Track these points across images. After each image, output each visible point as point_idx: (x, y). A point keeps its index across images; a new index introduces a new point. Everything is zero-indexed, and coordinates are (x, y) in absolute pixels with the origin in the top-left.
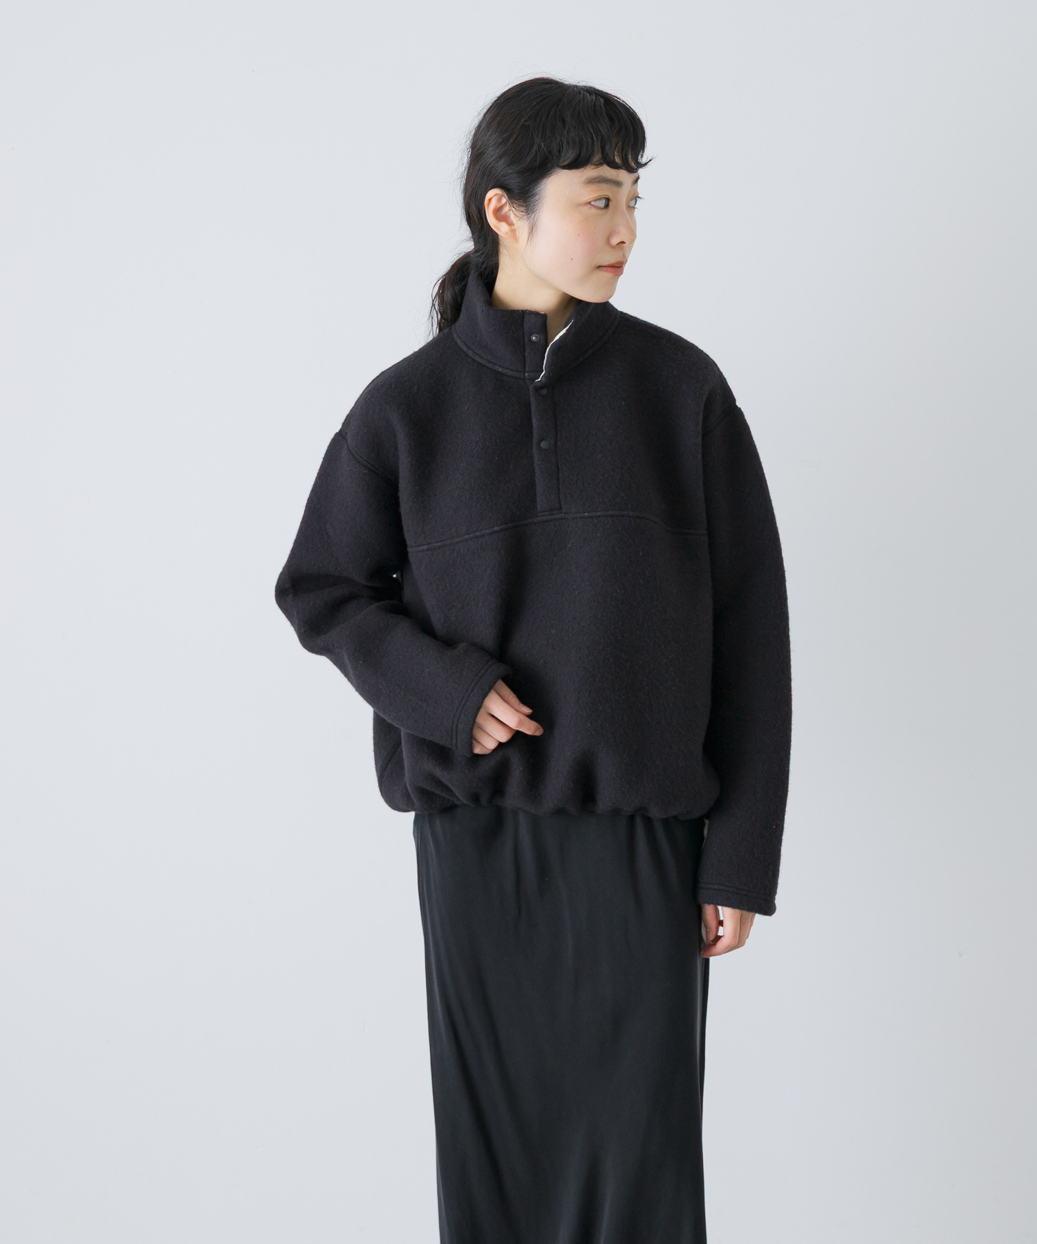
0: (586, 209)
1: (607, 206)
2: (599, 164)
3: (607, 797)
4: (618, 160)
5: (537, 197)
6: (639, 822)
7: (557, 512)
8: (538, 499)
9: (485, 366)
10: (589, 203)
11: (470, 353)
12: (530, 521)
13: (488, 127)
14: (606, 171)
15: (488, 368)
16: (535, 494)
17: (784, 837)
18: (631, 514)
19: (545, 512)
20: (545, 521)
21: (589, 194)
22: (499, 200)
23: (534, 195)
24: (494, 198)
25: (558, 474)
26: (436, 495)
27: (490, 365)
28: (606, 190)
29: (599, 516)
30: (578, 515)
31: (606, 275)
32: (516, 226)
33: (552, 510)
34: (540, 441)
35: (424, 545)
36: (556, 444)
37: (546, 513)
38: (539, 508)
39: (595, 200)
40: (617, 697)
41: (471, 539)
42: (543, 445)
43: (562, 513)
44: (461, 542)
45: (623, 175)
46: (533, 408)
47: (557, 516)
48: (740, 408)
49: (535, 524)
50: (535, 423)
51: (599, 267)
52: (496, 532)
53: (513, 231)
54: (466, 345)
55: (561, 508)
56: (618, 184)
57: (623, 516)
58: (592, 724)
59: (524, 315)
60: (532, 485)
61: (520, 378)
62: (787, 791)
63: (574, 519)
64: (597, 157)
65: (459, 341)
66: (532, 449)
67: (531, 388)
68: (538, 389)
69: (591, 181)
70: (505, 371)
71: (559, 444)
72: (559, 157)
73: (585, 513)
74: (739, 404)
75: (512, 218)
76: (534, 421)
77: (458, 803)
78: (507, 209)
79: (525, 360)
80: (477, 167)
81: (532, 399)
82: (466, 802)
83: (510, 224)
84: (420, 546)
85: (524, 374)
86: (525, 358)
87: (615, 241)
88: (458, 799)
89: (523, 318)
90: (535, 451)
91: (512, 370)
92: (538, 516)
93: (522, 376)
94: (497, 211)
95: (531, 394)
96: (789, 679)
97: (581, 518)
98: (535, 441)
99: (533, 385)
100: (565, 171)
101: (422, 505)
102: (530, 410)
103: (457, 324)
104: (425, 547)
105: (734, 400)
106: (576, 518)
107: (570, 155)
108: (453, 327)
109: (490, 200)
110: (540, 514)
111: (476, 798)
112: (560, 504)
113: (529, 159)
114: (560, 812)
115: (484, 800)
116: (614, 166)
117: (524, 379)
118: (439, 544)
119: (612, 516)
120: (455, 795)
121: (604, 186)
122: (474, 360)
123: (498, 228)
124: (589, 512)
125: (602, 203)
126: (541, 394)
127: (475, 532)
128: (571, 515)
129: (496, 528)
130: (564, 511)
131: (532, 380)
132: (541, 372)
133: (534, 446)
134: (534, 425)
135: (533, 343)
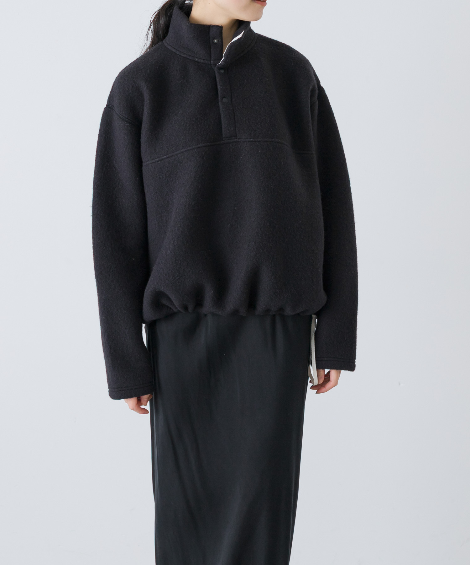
3: (263, 301)
6: (278, 319)
7: (234, 138)
8: (223, 131)
9: (187, 58)
11: (178, 53)
12: (220, 142)
15: (189, 59)
16: (221, 128)
18: (276, 140)
19: (228, 137)
20: (227, 143)
25: (234, 116)
26: (162, 131)
27: (190, 58)
29: (259, 141)
30: (247, 140)
33: (231, 137)
34: (223, 98)
35: (156, 159)
36: (231, 100)
38: (224, 135)
40: (270, 245)
41: (186, 151)
42: (225, 100)
43: (237, 139)
44: (180, 153)
46: (218, 79)
47: (234, 140)
49: (222, 144)
51: (254, 1)
54: (174, 48)
57: (272, 142)
59: (209, 27)
60: (219, 122)
63: (244, 142)
65: (170, 48)
66: (218, 102)
68: (220, 68)
70: (199, 61)
71: (233, 100)
76: (219, 87)
77: (175, 310)
79: (211, 54)
81: (217, 75)
82: (180, 309)
84: (154, 159)
85: (211, 62)
86: (211, 52)
88: (176, 308)
89: (209, 29)
90: (220, 103)
91: (204, 60)
92: (223, 140)
93: (209, 63)
95: (216, 72)
97: (249, 141)
98: (219, 98)
99: (216, 67)
101: (154, 136)
102: (216, 81)
103: (167, 38)
104: (157, 160)
106: (246, 142)
108: (164, 41)
111: (186, 308)
112: (236, 135)
115: (190, 308)
117: (211, 64)
118: (165, 157)
119: (266, 141)
120: (174, 304)
122: (180, 56)
124: (254, 138)
126: (222, 71)
127: (188, 147)
128: (242, 140)
129: (201, 145)
130: (238, 137)
131: (216, 65)
132: (223, 58)
133: (219, 101)
134: (219, 89)
135: (215, 44)
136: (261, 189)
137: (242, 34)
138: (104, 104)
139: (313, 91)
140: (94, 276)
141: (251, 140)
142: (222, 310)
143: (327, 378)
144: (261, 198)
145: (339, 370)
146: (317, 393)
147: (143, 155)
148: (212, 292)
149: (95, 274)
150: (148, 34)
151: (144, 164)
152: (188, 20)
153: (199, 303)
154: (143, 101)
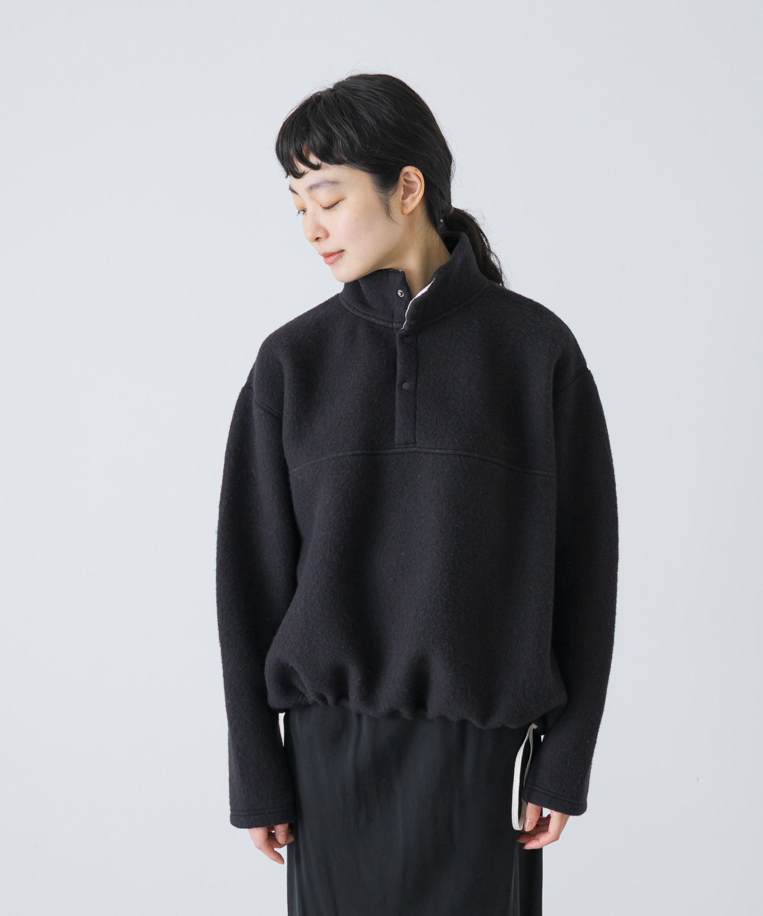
7: (411, 445)
8: (396, 433)
9: (360, 318)
12: (388, 451)
15: (362, 319)
16: (394, 429)
17: (596, 750)
18: (476, 455)
19: (402, 444)
20: (401, 453)
25: (415, 412)
27: (364, 317)
29: (448, 454)
30: (431, 451)
33: (408, 444)
34: (402, 383)
36: (416, 386)
37: (402, 446)
38: (396, 441)
40: (449, 618)
42: (405, 386)
43: (416, 447)
46: (398, 354)
47: (411, 450)
48: (590, 371)
49: (392, 454)
50: (399, 366)
52: (357, 455)
55: (415, 442)
57: (470, 457)
58: (424, 639)
59: (390, 272)
60: (392, 420)
61: (389, 328)
62: (603, 710)
63: (427, 453)
66: (395, 388)
67: (397, 335)
68: (402, 337)
70: (377, 322)
71: (419, 386)
73: (436, 449)
74: (589, 367)
76: (398, 364)
79: (394, 312)
81: (398, 347)
85: (393, 324)
86: (393, 310)
90: (397, 391)
91: (384, 322)
92: (395, 448)
93: (391, 326)
95: (397, 342)
96: (613, 613)
97: (433, 453)
98: (398, 382)
99: (398, 333)
102: (396, 354)
105: (585, 363)
106: (429, 453)
110: (396, 447)
112: (415, 439)
114: (393, 714)
117: (392, 328)
119: (460, 455)
122: (353, 314)
124: (440, 449)
126: (407, 340)
127: (337, 452)
128: (424, 450)
130: (418, 445)
131: (398, 330)
132: (406, 320)
133: (397, 386)
134: (399, 368)
135: (399, 297)
136: (442, 529)
140: (218, 637)
141: (437, 451)
142: (375, 708)
144: (441, 543)
147: (287, 460)
148: (360, 679)
149: (219, 636)
151: (289, 472)
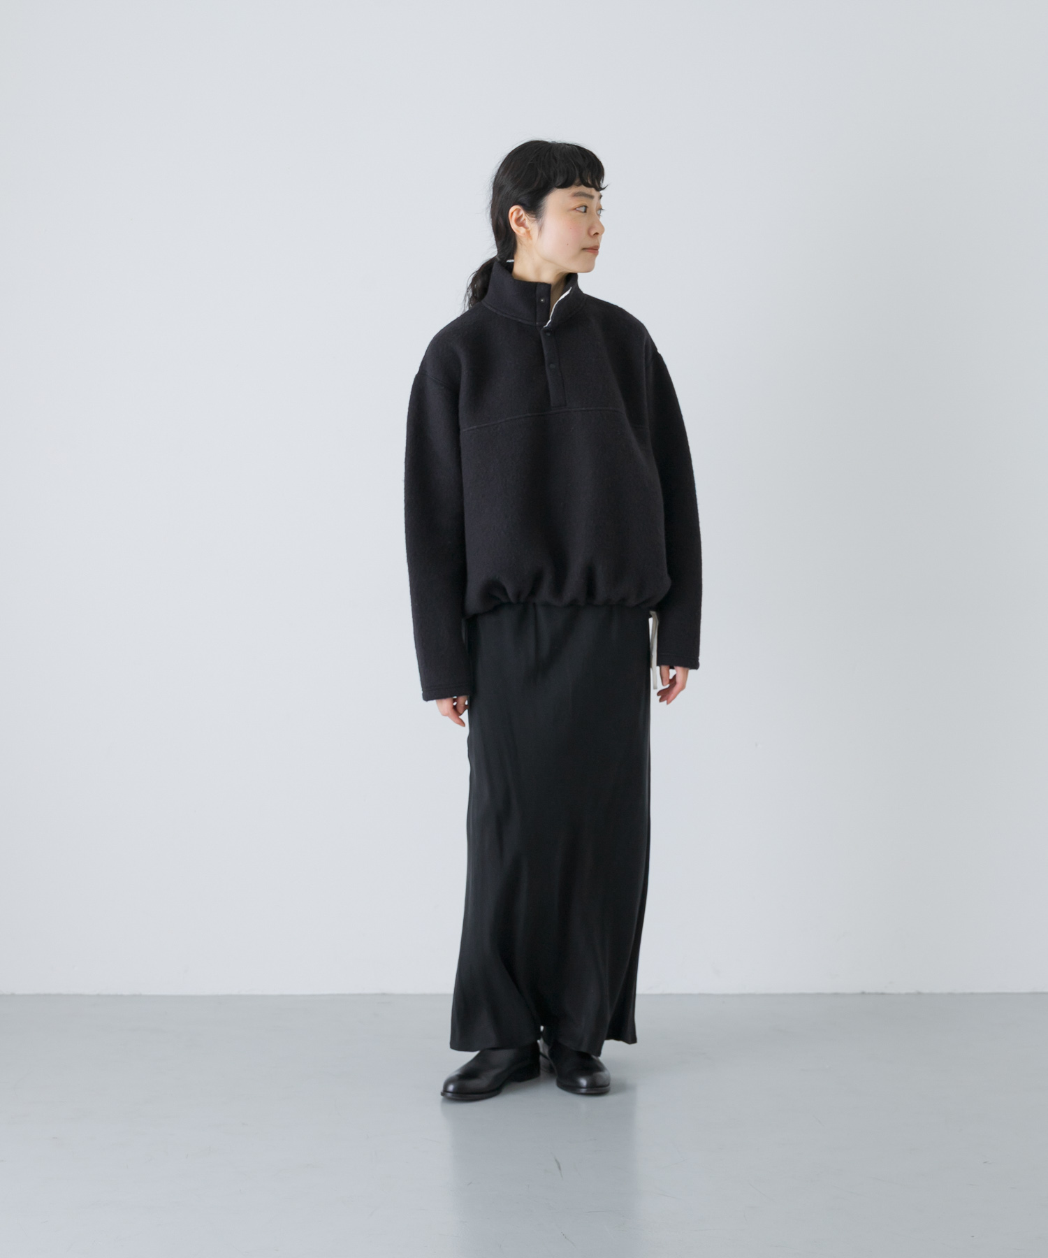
0: (573, 213)
1: (585, 212)
2: (579, 185)
4: (590, 182)
5: (542, 208)
7: (563, 407)
8: (552, 399)
9: (510, 319)
10: (575, 209)
11: (499, 313)
12: (547, 413)
13: (504, 173)
14: (583, 189)
15: (512, 320)
16: (549, 396)
18: (611, 409)
19: (557, 407)
20: (557, 413)
21: (575, 203)
22: (518, 213)
23: (540, 206)
24: (515, 212)
25: (563, 383)
27: (514, 319)
28: (585, 201)
29: (592, 410)
30: (578, 409)
31: (588, 254)
32: (530, 229)
33: (561, 406)
34: (550, 364)
35: (475, 425)
36: (561, 366)
38: (552, 405)
39: (579, 207)
41: (511, 420)
42: (552, 366)
43: (567, 408)
44: (504, 422)
45: (593, 191)
46: (543, 343)
47: (564, 410)
49: (550, 414)
50: (545, 352)
51: (584, 249)
52: (529, 416)
53: (528, 232)
54: (493, 307)
56: (591, 197)
57: (607, 410)
59: (536, 284)
60: (547, 391)
61: (532, 325)
63: (575, 411)
64: (577, 181)
65: (489, 307)
66: (545, 369)
68: (547, 330)
69: (575, 195)
70: (523, 322)
72: (555, 181)
75: (527, 223)
78: (524, 217)
80: (501, 196)
81: (543, 338)
83: (526, 228)
84: (473, 425)
85: (536, 323)
86: (536, 313)
87: (593, 232)
89: (536, 288)
90: (547, 370)
91: (528, 321)
94: (518, 220)
95: (542, 335)
97: (580, 411)
98: (546, 365)
99: (542, 330)
100: (559, 190)
102: (542, 345)
103: (486, 298)
104: (477, 426)
106: (577, 411)
107: (560, 180)
108: (482, 301)
109: (512, 213)
110: (553, 409)
112: (566, 404)
113: (535, 185)
116: (587, 185)
117: (536, 326)
118: (487, 424)
119: (600, 410)
121: (583, 198)
122: (502, 317)
123: (518, 231)
125: (583, 209)
126: (549, 334)
127: (514, 416)
128: (572, 409)
129: (529, 414)
131: (542, 326)
132: (549, 319)
133: (546, 367)
134: (545, 354)
135: (542, 303)
137: (569, 291)
138: (416, 370)
139: (646, 346)
141: (583, 409)
143: (673, 682)
145: (686, 669)
146: (668, 703)
147: (461, 423)
150: (465, 300)
151: (461, 432)
152: (512, 276)
153: (534, 591)
154: (460, 367)
